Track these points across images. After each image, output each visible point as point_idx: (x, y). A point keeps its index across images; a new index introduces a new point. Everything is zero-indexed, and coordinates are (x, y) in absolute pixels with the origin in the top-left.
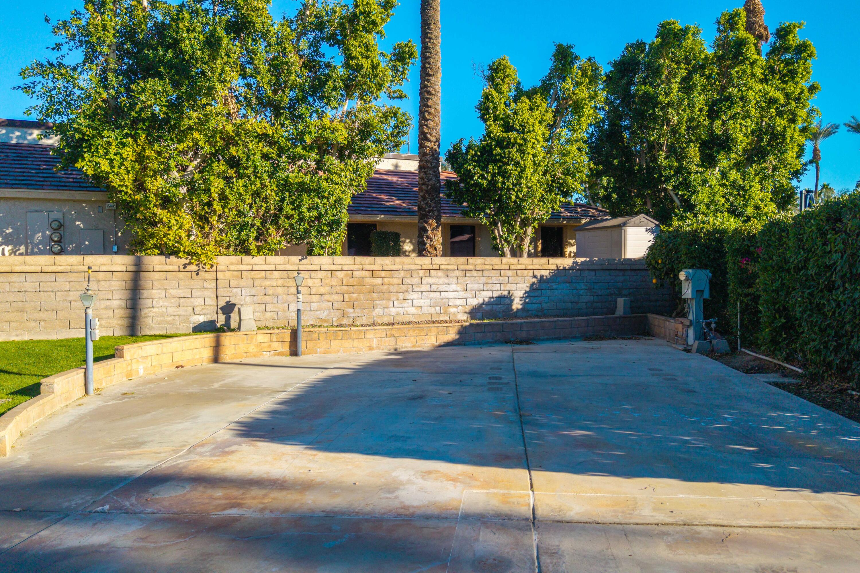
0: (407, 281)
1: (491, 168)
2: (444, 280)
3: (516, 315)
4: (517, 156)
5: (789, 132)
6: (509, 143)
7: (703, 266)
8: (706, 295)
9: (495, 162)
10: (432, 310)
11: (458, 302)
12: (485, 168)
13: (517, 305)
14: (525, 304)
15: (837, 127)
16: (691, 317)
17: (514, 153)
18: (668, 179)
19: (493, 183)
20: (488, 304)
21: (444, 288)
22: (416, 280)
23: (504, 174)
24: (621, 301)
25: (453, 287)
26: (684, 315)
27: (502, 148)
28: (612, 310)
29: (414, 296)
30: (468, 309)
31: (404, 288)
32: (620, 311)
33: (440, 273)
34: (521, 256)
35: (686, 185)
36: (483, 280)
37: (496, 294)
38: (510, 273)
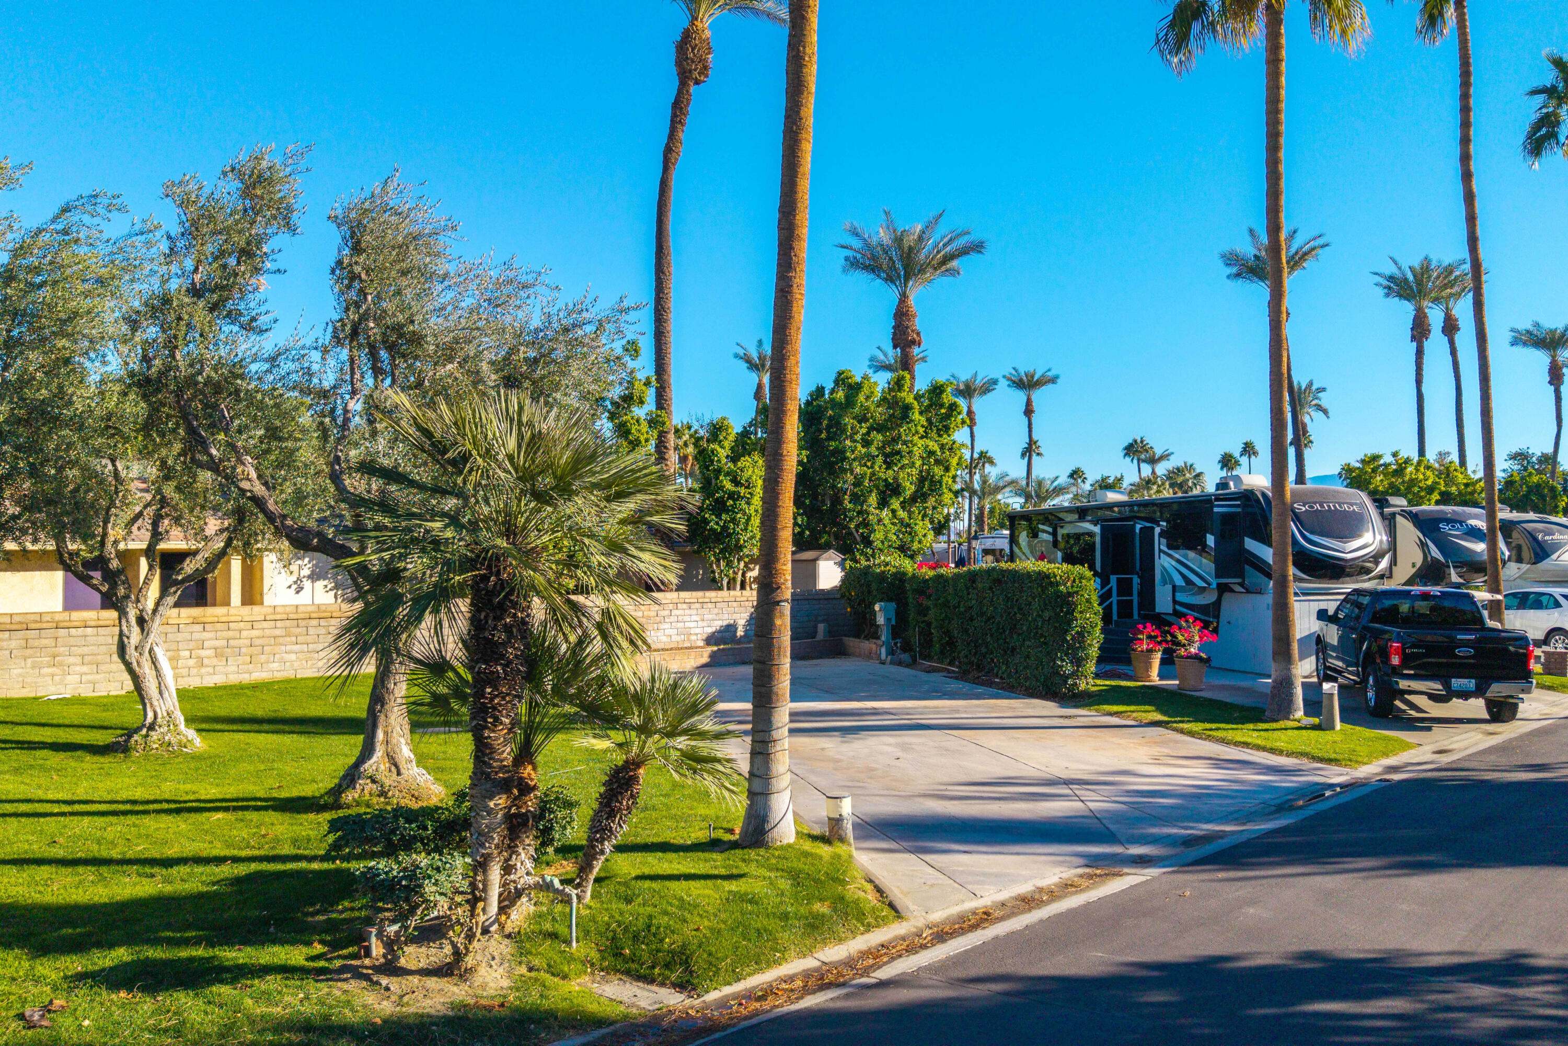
0: (661, 613)
1: (724, 516)
2: (687, 612)
3: (740, 641)
4: (745, 506)
5: (945, 479)
6: (739, 496)
7: (890, 600)
8: (893, 622)
9: (727, 511)
10: (678, 638)
11: (698, 631)
12: (719, 516)
13: (740, 633)
14: (746, 631)
15: (995, 382)
16: (883, 638)
17: (744, 505)
18: (851, 519)
19: (725, 528)
20: (719, 632)
21: (687, 618)
22: (667, 613)
23: (733, 520)
24: (821, 627)
25: (694, 618)
26: (878, 638)
27: (734, 500)
28: (813, 634)
29: (666, 626)
30: (705, 636)
31: (658, 619)
32: (821, 635)
33: (685, 606)
34: (734, 589)
35: (865, 523)
36: (716, 611)
37: (725, 623)
38: (735, 604)
